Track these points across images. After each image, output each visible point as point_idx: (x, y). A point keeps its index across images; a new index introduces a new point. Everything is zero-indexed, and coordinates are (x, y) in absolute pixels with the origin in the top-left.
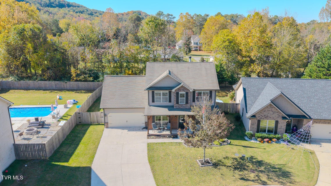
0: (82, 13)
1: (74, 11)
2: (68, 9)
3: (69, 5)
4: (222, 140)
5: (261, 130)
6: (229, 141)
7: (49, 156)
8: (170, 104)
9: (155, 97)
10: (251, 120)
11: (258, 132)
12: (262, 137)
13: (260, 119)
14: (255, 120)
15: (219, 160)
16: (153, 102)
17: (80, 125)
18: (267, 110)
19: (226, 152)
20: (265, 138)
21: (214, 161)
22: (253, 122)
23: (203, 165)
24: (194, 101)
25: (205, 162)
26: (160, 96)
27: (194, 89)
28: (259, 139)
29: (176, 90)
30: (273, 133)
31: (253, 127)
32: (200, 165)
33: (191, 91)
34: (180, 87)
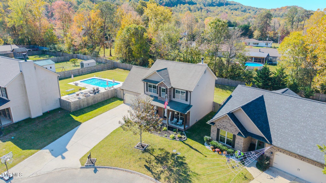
0: (236, 10)
1: (230, 9)
2: (225, 7)
3: (227, 4)
4: (180, 136)
5: (220, 139)
6: (186, 139)
7: (74, 111)
8: (157, 95)
9: (148, 88)
10: (212, 127)
11: (217, 140)
12: (214, 146)
13: (219, 128)
14: (215, 127)
15: (153, 149)
16: (147, 91)
17: (116, 97)
18: (225, 121)
19: (169, 146)
20: (217, 148)
21: (149, 148)
22: (213, 129)
23: (137, 147)
24: (174, 97)
25: (142, 146)
26: (151, 87)
27: (172, 87)
28: (212, 146)
29: (158, 85)
30: (231, 147)
31: (214, 134)
32: (136, 146)
33: (168, 88)
34: (161, 83)
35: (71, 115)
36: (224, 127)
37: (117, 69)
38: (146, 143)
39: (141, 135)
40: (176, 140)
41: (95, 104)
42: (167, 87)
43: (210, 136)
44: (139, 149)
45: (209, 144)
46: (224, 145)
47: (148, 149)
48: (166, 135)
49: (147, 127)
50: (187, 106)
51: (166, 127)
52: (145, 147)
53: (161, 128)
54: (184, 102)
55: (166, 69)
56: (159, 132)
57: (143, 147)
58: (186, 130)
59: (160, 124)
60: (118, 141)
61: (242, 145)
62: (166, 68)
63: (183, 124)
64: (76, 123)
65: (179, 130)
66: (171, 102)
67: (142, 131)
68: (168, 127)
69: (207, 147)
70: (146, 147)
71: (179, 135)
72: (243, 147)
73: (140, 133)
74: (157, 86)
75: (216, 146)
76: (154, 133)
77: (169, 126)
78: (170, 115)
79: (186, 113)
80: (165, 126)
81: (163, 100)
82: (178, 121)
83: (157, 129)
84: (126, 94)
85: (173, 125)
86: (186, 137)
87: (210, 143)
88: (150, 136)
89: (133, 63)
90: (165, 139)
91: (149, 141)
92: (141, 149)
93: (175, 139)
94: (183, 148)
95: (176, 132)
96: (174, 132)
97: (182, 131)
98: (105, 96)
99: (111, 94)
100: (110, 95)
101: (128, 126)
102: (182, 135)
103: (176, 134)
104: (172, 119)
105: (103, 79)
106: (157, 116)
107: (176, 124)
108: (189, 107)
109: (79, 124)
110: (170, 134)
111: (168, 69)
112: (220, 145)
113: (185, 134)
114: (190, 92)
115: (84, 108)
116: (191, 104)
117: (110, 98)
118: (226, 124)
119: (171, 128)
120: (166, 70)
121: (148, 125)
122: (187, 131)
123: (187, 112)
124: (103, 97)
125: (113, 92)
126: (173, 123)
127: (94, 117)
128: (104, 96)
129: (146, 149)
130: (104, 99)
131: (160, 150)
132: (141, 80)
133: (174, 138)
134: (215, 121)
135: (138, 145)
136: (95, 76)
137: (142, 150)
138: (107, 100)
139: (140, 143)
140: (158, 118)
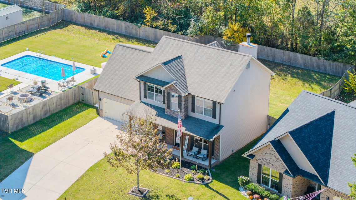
4: (202, 176)
5: (262, 180)
6: (210, 181)
7: (13, 131)
8: (164, 106)
9: (147, 91)
10: (251, 161)
11: (259, 182)
12: (252, 191)
13: (261, 164)
14: (256, 163)
15: (158, 195)
16: (145, 97)
17: (82, 103)
18: (268, 153)
19: (182, 191)
20: (256, 193)
21: (151, 194)
22: (253, 164)
23: (132, 193)
24: (193, 111)
25: (139, 191)
26: (153, 91)
27: (189, 94)
28: (249, 191)
29: (166, 88)
30: (277, 191)
31: (253, 173)
32: (130, 191)
33: (183, 95)
34: (171, 86)
35: (10, 138)
36: (268, 161)
37: (71, 27)
38: (145, 188)
39: (138, 174)
40: (195, 183)
41: (47, 118)
42: (181, 94)
43: (248, 176)
44: (136, 195)
45: (245, 189)
46: (266, 190)
47: (149, 196)
48: (178, 175)
49: (149, 161)
50: (215, 126)
51: (178, 162)
52: (145, 193)
53: (170, 163)
54: (209, 119)
55: (179, 57)
56: (167, 170)
57: (142, 193)
58: (212, 166)
59: (168, 157)
60: (101, 183)
61: (291, 189)
62: (180, 55)
63: (208, 157)
64: (24, 153)
65: (200, 167)
66: (188, 120)
67: (140, 168)
68: (182, 161)
69: (242, 193)
70: (147, 193)
71: (199, 175)
72: (292, 192)
73: (136, 171)
74: (164, 91)
75: (254, 190)
76: (159, 172)
77: (183, 159)
78: (187, 142)
79: (212, 140)
80: (177, 160)
81: (174, 115)
82: (199, 153)
83: (164, 166)
84: (104, 100)
85: (191, 159)
86: (211, 178)
87: (246, 186)
88: (152, 177)
89: (107, 11)
90: (177, 181)
91: (151, 185)
92: (138, 196)
93: (193, 181)
94: (204, 194)
95: (196, 171)
96: (192, 170)
97: (206, 169)
98: (63, 101)
99: (73, 96)
100: (71, 99)
101: (119, 160)
102: (204, 175)
103: (195, 174)
104: (190, 149)
105: (46, 57)
106: (163, 145)
107: (196, 156)
108: (218, 128)
109: (29, 155)
110: (185, 174)
111: (183, 57)
112: (260, 189)
113: (210, 174)
114: (220, 104)
115: (30, 126)
116: (222, 124)
117: (72, 105)
118: (270, 157)
119: (187, 165)
120: (179, 60)
121: (149, 159)
122: (213, 168)
123: (214, 137)
124: (59, 103)
125: (77, 92)
126: (191, 155)
127: (52, 143)
128: (61, 100)
129: (147, 195)
130: (61, 107)
131: (168, 198)
132: (134, 77)
133: (191, 180)
134: (255, 152)
135: (133, 189)
136: (27, 49)
137: (140, 197)
138: (67, 108)
139: (136, 187)
140: (164, 149)
